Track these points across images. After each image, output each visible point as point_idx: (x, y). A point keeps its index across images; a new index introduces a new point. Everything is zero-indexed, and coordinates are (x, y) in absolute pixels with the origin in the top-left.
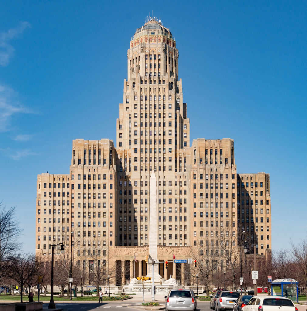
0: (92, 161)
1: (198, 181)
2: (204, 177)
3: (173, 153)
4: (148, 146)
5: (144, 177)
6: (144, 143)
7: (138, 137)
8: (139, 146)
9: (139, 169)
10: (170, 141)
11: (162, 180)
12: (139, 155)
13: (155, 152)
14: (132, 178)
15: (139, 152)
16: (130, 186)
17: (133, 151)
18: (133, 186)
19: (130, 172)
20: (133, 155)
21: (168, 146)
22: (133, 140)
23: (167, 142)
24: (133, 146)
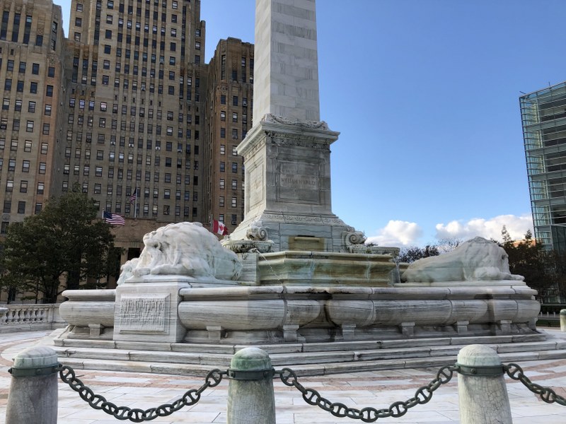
0: (9, 34)
1: (229, 106)
2: (240, 104)
3: (178, 66)
4: (133, 47)
5: (120, 98)
6: (124, 40)
7: (114, 27)
8: (113, 43)
9: (112, 82)
10: (173, 47)
11: (155, 107)
12: (112, 57)
13: (145, 60)
14: (97, 95)
15: (113, 53)
16: (91, 109)
17: (101, 50)
18: (97, 110)
19: (94, 84)
20: (102, 55)
21: (168, 53)
22: (102, 30)
23: (168, 47)
24: (103, 40)
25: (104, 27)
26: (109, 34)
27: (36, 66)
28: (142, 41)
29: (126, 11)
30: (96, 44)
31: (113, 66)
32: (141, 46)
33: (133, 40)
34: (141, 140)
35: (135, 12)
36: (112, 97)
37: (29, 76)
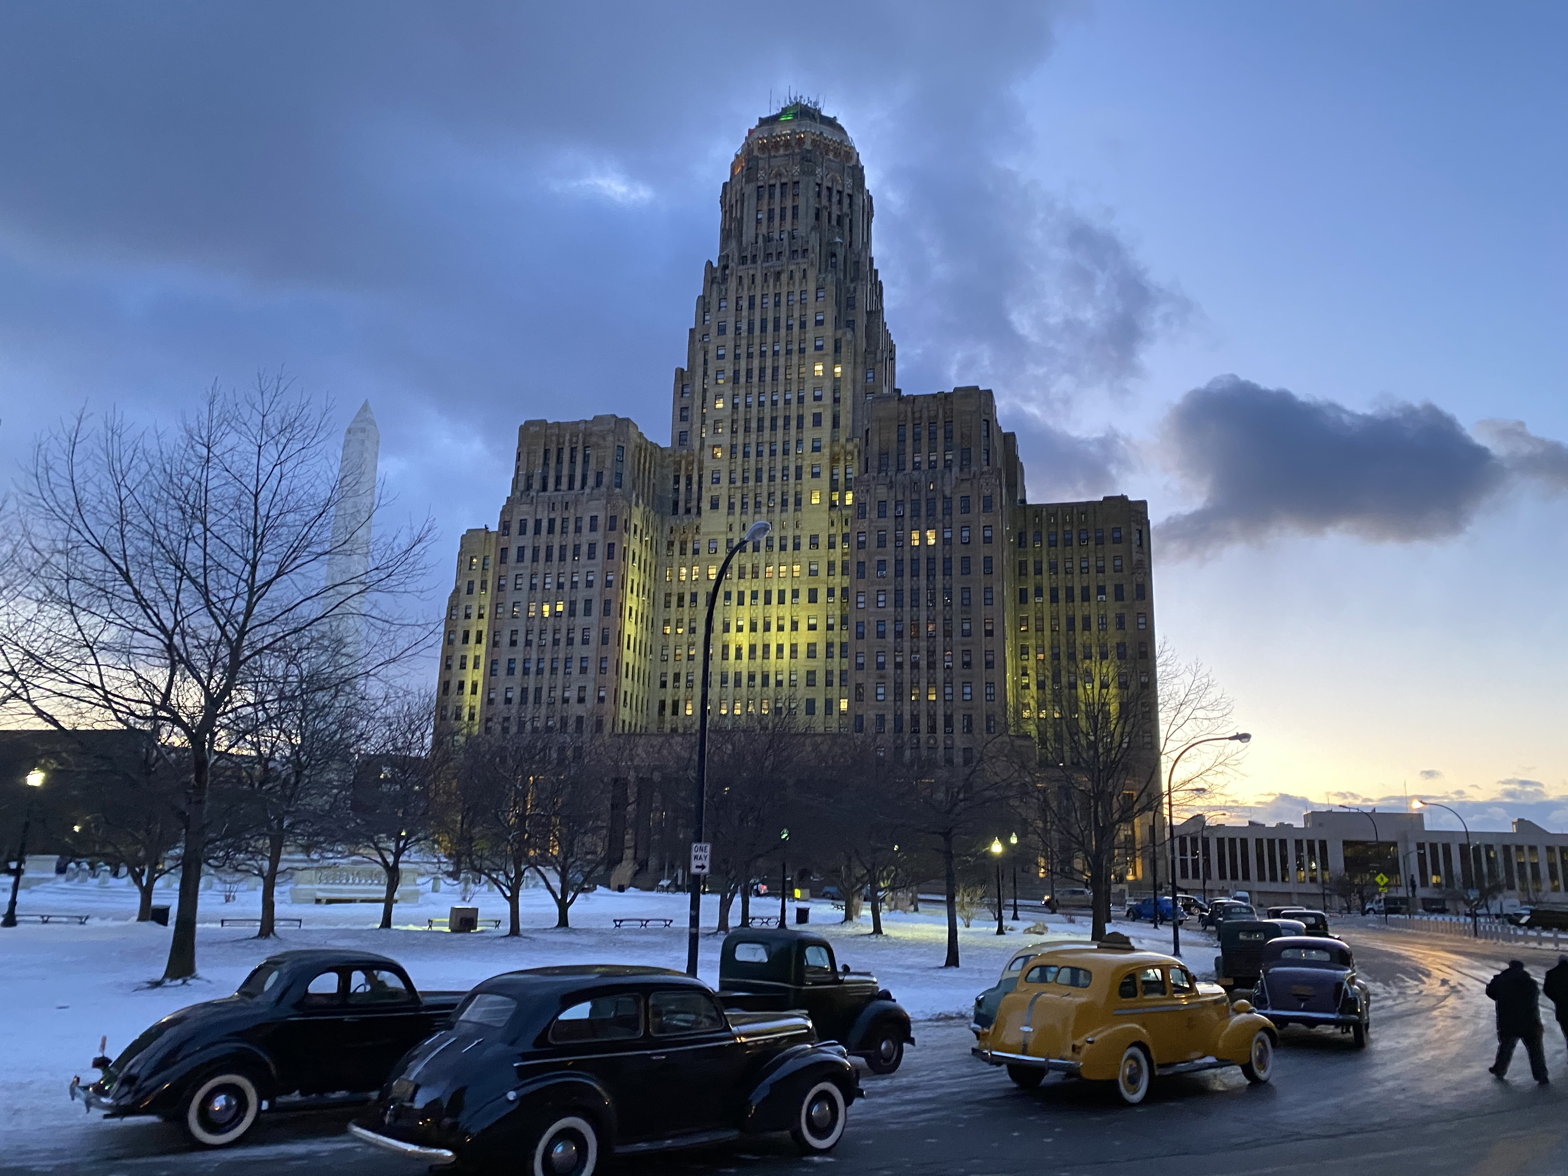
0: (565, 480)
1: (871, 521)
2: (891, 512)
3: (826, 451)
4: (754, 436)
5: (737, 527)
6: (741, 429)
7: (726, 411)
8: (725, 438)
9: (724, 503)
10: (817, 420)
11: (790, 532)
12: (724, 462)
13: (773, 453)
14: (703, 530)
16: (697, 552)
17: (709, 453)
18: (705, 553)
19: (699, 513)
20: (709, 463)
21: (809, 433)
22: (709, 422)
23: (808, 422)
24: (710, 438)
25: (711, 416)
26: (719, 426)
27: (594, 519)
28: (767, 423)
29: (743, 380)
30: (702, 447)
31: (724, 477)
32: (767, 432)
33: (754, 425)
34: (769, 591)
35: (755, 379)
36: (724, 528)
37: (586, 536)
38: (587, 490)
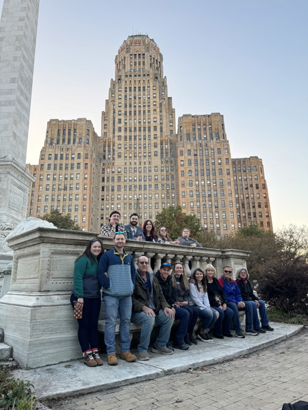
0: (66, 140)
1: (185, 157)
3: (159, 139)
4: (133, 133)
5: (128, 164)
6: (128, 131)
7: (122, 125)
8: (122, 134)
9: (123, 156)
10: (155, 128)
11: (147, 166)
12: (122, 142)
13: (140, 139)
14: (115, 164)
15: (123, 139)
16: (113, 172)
17: (116, 138)
18: (116, 173)
19: (114, 159)
20: (117, 142)
21: (152, 133)
22: (116, 128)
23: (152, 129)
24: (117, 134)
25: (117, 125)
26: (120, 129)
27: (79, 154)
28: (137, 129)
29: (128, 114)
30: (114, 136)
31: (123, 146)
32: (137, 132)
33: (133, 129)
34: (140, 186)
35: (133, 114)
36: (123, 164)
37: (76, 161)
38: (76, 144)
